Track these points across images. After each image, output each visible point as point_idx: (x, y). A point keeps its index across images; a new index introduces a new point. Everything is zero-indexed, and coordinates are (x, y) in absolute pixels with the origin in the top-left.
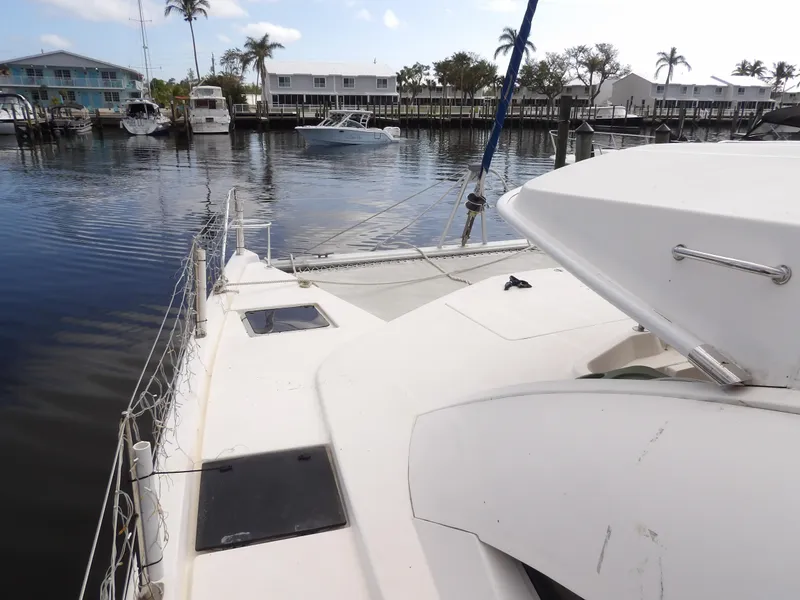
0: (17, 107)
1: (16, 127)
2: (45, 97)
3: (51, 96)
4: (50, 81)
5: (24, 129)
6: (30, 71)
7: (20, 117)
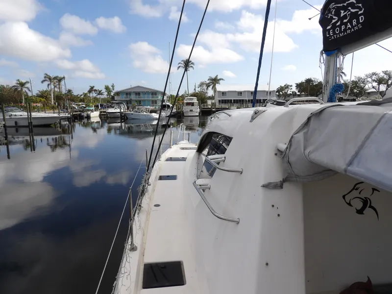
0: (122, 107)
1: (121, 114)
2: (131, 103)
3: (133, 103)
4: (133, 97)
5: (123, 115)
6: (127, 94)
7: (122, 111)
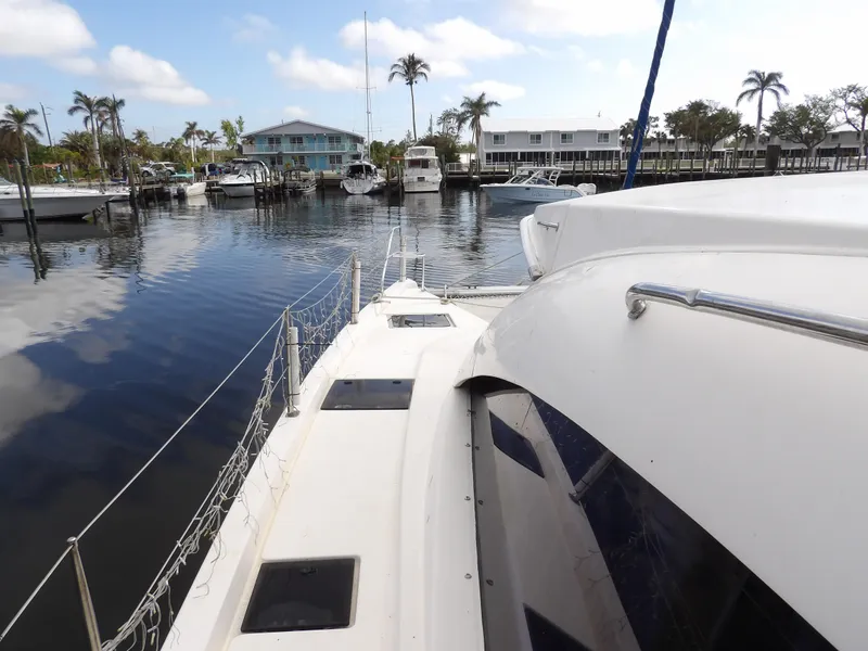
0: (257, 172)
1: (255, 189)
2: (280, 163)
3: (285, 161)
4: (286, 148)
5: (261, 191)
6: (271, 140)
7: (258, 181)
